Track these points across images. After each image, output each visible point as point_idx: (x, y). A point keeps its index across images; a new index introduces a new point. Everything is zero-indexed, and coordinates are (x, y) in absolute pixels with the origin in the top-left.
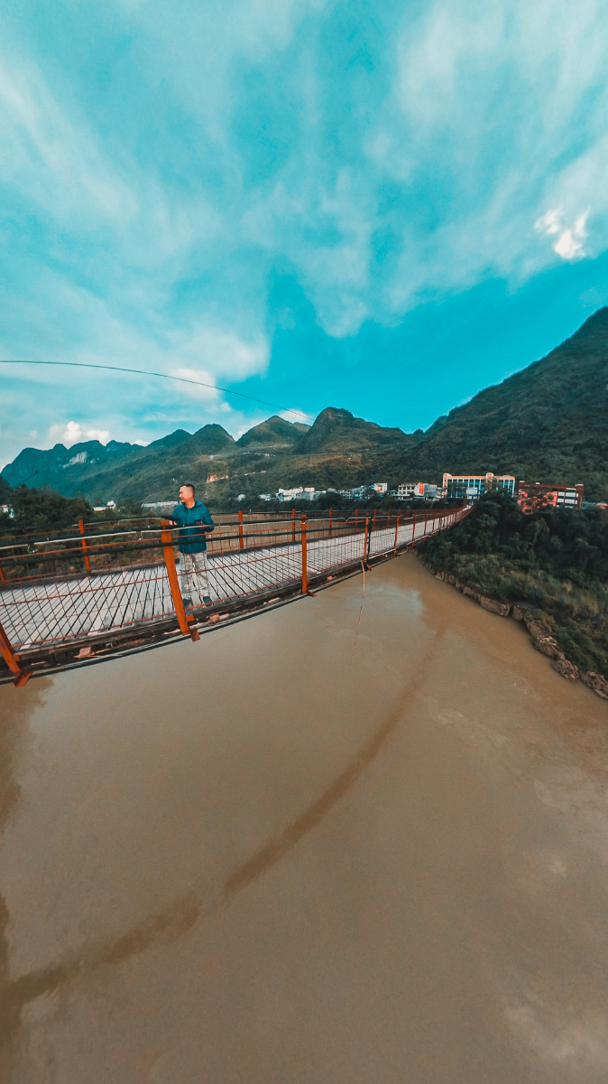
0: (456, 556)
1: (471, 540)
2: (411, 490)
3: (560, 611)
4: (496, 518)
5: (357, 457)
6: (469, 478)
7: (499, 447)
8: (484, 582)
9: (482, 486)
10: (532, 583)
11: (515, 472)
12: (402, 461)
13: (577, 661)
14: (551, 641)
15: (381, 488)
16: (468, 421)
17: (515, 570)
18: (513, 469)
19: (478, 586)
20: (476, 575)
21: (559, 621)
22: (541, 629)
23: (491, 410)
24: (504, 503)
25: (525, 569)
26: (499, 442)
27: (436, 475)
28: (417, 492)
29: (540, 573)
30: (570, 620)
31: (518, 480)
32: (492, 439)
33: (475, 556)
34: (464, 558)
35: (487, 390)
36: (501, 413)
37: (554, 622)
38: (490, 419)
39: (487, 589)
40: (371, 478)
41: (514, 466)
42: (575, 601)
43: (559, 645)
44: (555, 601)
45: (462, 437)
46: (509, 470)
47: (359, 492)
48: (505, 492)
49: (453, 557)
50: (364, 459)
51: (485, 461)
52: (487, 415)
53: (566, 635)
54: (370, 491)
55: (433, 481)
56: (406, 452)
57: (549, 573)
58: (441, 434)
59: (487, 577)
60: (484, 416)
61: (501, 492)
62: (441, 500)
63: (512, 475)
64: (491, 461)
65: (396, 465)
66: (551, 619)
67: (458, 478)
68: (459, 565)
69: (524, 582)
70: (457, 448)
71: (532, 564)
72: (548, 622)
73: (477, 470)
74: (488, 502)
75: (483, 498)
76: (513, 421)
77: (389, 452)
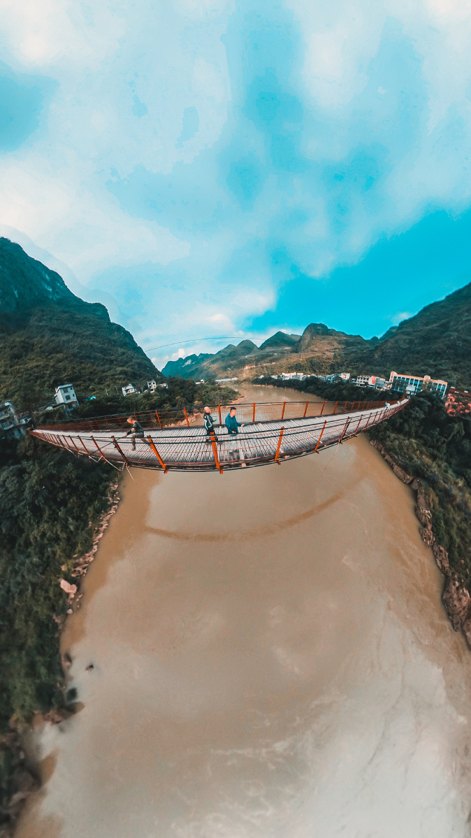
0: (388, 433)
1: (401, 424)
2: (366, 381)
3: (446, 497)
4: (425, 413)
5: (331, 354)
6: (410, 377)
7: (437, 355)
8: (401, 456)
9: (419, 385)
10: (435, 469)
11: (449, 378)
12: (361, 359)
13: (438, 535)
14: (428, 514)
15: (345, 376)
16: (414, 332)
17: (427, 456)
18: (447, 375)
19: (396, 457)
20: (397, 450)
21: (441, 503)
22: (426, 502)
23: (435, 322)
24: (435, 402)
25: (434, 457)
26: (439, 350)
27: (385, 372)
28: (370, 382)
29: (444, 465)
30: (450, 506)
31: (450, 385)
32: (433, 347)
33: (401, 437)
34: (393, 435)
35: (431, 305)
36: (442, 326)
37: (437, 502)
38: (433, 330)
39: (402, 461)
40: (339, 369)
41: (449, 372)
42: (461, 494)
43: (432, 519)
44: (445, 488)
45: (408, 343)
46: (444, 375)
47: (330, 377)
48: (437, 394)
49: (386, 433)
50: (335, 357)
51: (425, 365)
52: (430, 327)
53: (441, 515)
54: (338, 378)
55: (382, 376)
56: (365, 353)
57: (450, 467)
58: (392, 340)
59: (405, 453)
60: (427, 328)
61: (433, 393)
62: (387, 391)
63: (445, 381)
64: (430, 366)
65: (357, 362)
66: (437, 500)
67: (402, 376)
68: (388, 439)
69: (429, 467)
70: (403, 352)
71: (440, 455)
72: (433, 500)
73: (418, 371)
74: (422, 399)
75: (419, 395)
76: (453, 333)
77: (353, 352)
